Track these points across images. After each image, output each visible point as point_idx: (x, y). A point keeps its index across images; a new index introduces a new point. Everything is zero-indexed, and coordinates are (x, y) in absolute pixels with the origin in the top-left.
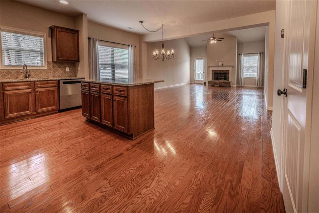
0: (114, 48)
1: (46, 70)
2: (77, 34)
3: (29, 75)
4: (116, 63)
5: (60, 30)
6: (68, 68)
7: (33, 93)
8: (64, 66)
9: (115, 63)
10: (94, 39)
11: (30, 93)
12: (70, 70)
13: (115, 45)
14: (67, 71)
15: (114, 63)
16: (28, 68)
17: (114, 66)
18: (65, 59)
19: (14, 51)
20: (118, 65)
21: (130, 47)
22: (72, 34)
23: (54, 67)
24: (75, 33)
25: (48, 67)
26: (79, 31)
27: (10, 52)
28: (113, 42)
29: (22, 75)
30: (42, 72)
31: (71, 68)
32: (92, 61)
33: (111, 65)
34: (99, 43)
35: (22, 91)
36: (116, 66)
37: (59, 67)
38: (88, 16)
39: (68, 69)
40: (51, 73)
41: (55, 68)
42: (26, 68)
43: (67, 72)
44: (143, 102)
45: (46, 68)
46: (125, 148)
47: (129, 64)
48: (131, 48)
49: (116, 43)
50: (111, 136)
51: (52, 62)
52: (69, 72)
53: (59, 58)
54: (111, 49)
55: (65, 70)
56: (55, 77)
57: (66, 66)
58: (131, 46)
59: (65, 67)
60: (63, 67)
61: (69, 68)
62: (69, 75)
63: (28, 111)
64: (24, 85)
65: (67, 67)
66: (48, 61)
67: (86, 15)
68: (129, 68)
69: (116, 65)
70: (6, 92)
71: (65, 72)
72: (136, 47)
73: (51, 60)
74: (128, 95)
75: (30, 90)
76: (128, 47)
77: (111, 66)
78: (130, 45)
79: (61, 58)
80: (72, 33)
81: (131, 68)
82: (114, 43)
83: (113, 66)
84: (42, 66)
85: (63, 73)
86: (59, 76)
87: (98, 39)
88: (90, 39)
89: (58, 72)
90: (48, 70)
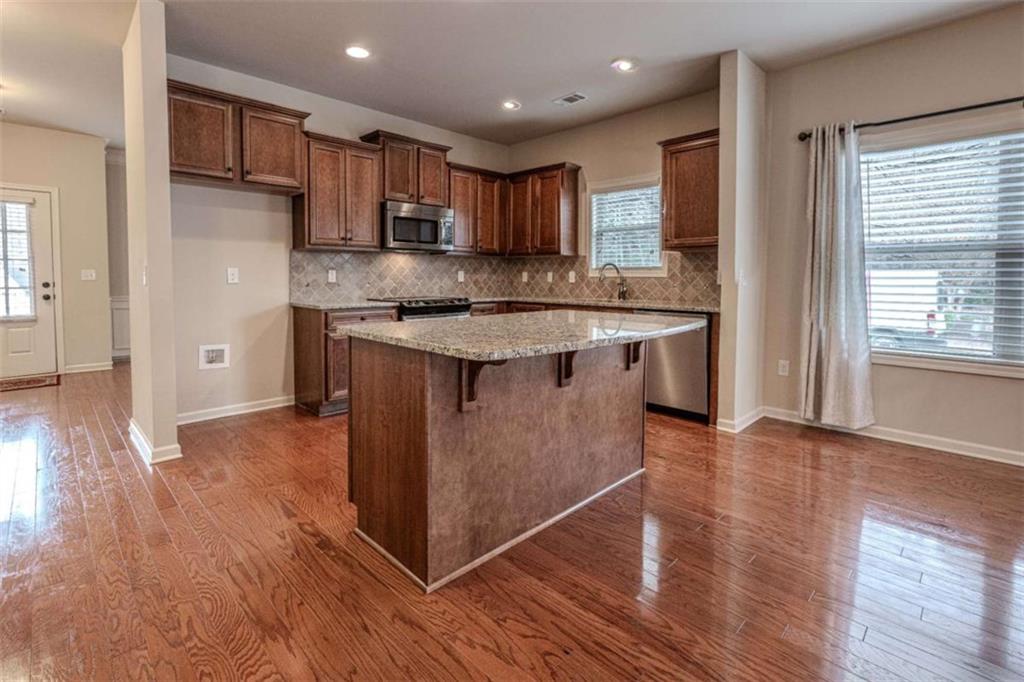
1: (663, 278)
8: (711, 264)
18: (689, 240)
23: (683, 269)
25: (669, 271)
30: (656, 285)
33: (994, 250)
34: (862, 143)
37: (696, 268)
40: (676, 289)
41: (686, 274)
45: (664, 274)
53: (669, 240)
54: (1003, 144)
55: (715, 281)
59: (714, 270)
60: (710, 270)
67: (732, 54)
71: (714, 285)
77: (991, 255)
79: (674, 242)
84: (658, 268)
85: (709, 290)
86: (696, 300)
87: (853, 123)
88: (810, 135)
89: (694, 286)
90: (670, 278)
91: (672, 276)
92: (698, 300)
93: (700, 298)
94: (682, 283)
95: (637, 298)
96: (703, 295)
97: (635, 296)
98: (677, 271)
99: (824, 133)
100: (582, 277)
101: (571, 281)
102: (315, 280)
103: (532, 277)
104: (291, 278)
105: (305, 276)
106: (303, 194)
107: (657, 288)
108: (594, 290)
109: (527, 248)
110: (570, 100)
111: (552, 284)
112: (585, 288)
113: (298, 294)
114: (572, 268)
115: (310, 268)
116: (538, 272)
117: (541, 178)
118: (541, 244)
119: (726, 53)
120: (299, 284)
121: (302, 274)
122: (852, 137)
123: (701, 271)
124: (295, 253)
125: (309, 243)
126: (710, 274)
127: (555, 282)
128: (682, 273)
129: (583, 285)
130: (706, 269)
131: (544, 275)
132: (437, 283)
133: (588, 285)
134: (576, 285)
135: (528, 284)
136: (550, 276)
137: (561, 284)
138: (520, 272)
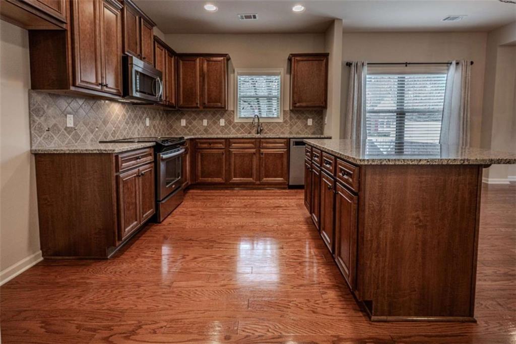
0: (407, 77)
1: (281, 123)
2: (325, 61)
3: (261, 130)
4: (407, 108)
5: (298, 58)
6: (311, 120)
7: (258, 155)
8: (305, 116)
9: (405, 108)
10: (359, 64)
11: (254, 154)
12: (314, 123)
13: (408, 69)
14: (309, 124)
15: (403, 109)
16: (261, 121)
17: (405, 114)
18: (304, 104)
19: (266, 99)
20: (413, 112)
21: (453, 68)
22: (317, 62)
23: (291, 118)
24: (322, 59)
25: (284, 119)
26: (328, 54)
27: (261, 101)
28: (405, 62)
29: (254, 130)
30: (276, 126)
31: (316, 120)
32: (351, 106)
33: (395, 112)
34: (368, 70)
35: (247, 150)
36: (406, 114)
37: (298, 118)
38: (343, 21)
39: (311, 122)
40: (287, 128)
41: (293, 121)
42: (259, 119)
43: (309, 126)
44: (420, 221)
45: (281, 120)
46: (334, 334)
47: (446, 108)
48: (456, 69)
49: (409, 64)
50: (326, 274)
51: (289, 112)
52: (312, 126)
53: (296, 104)
54: (398, 78)
55: (307, 124)
56: (292, 133)
57: (308, 116)
58: (457, 64)
59: (307, 119)
60: (304, 119)
61: (313, 120)
62: (312, 132)
63: (251, 179)
64: (248, 143)
65: (309, 118)
66: (285, 109)
67: (341, 20)
68: (445, 119)
69: (409, 112)
70: (232, 150)
71: (306, 126)
72: (472, 63)
73: (287, 109)
74: (359, 188)
75: (253, 151)
76: (446, 68)
77: (395, 114)
78: (454, 63)
79: (298, 105)
80: (316, 60)
81: (450, 117)
82: (406, 64)
83: (401, 115)
84: (278, 117)
85: (304, 128)
86: (298, 133)
87: (367, 62)
88: (351, 64)
89: (297, 126)
90: (284, 122)
91: (285, 122)
92: (299, 133)
93: (300, 132)
94: (291, 125)
95: (265, 133)
96: (301, 130)
97: (265, 132)
98: (288, 119)
99: (357, 64)
100: (229, 122)
101: (221, 125)
102: (55, 125)
103: (189, 123)
104: (31, 122)
105: (46, 120)
106: (66, 30)
107: (277, 128)
108: (239, 130)
109: (197, 104)
110: (248, 17)
111: (206, 127)
112: (232, 129)
113: (40, 139)
114: (222, 117)
115: (50, 112)
116: (195, 119)
117: (207, 61)
118: (208, 102)
119: (337, 19)
120: (40, 129)
121: (42, 118)
122: (366, 68)
123: (300, 119)
124: (34, 94)
125: (74, 85)
126: (305, 121)
127: (209, 125)
128: (291, 120)
129: (231, 127)
130: (302, 118)
131: (200, 121)
132: (136, 127)
133: (234, 127)
134: (226, 127)
135: (186, 127)
136: (205, 122)
137: (214, 127)
138: (179, 119)
